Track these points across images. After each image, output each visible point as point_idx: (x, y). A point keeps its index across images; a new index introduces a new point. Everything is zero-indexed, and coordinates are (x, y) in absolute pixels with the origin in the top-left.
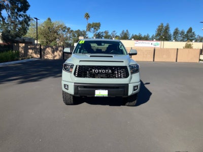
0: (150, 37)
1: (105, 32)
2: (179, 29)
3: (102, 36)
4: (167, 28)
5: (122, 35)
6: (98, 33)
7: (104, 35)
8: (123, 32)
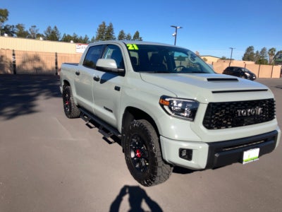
0: (90, 40)
1: (18, 26)
2: (124, 32)
3: (13, 32)
4: (110, 30)
5: (48, 33)
6: (5, 28)
7: (17, 30)
8: (49, 29)
